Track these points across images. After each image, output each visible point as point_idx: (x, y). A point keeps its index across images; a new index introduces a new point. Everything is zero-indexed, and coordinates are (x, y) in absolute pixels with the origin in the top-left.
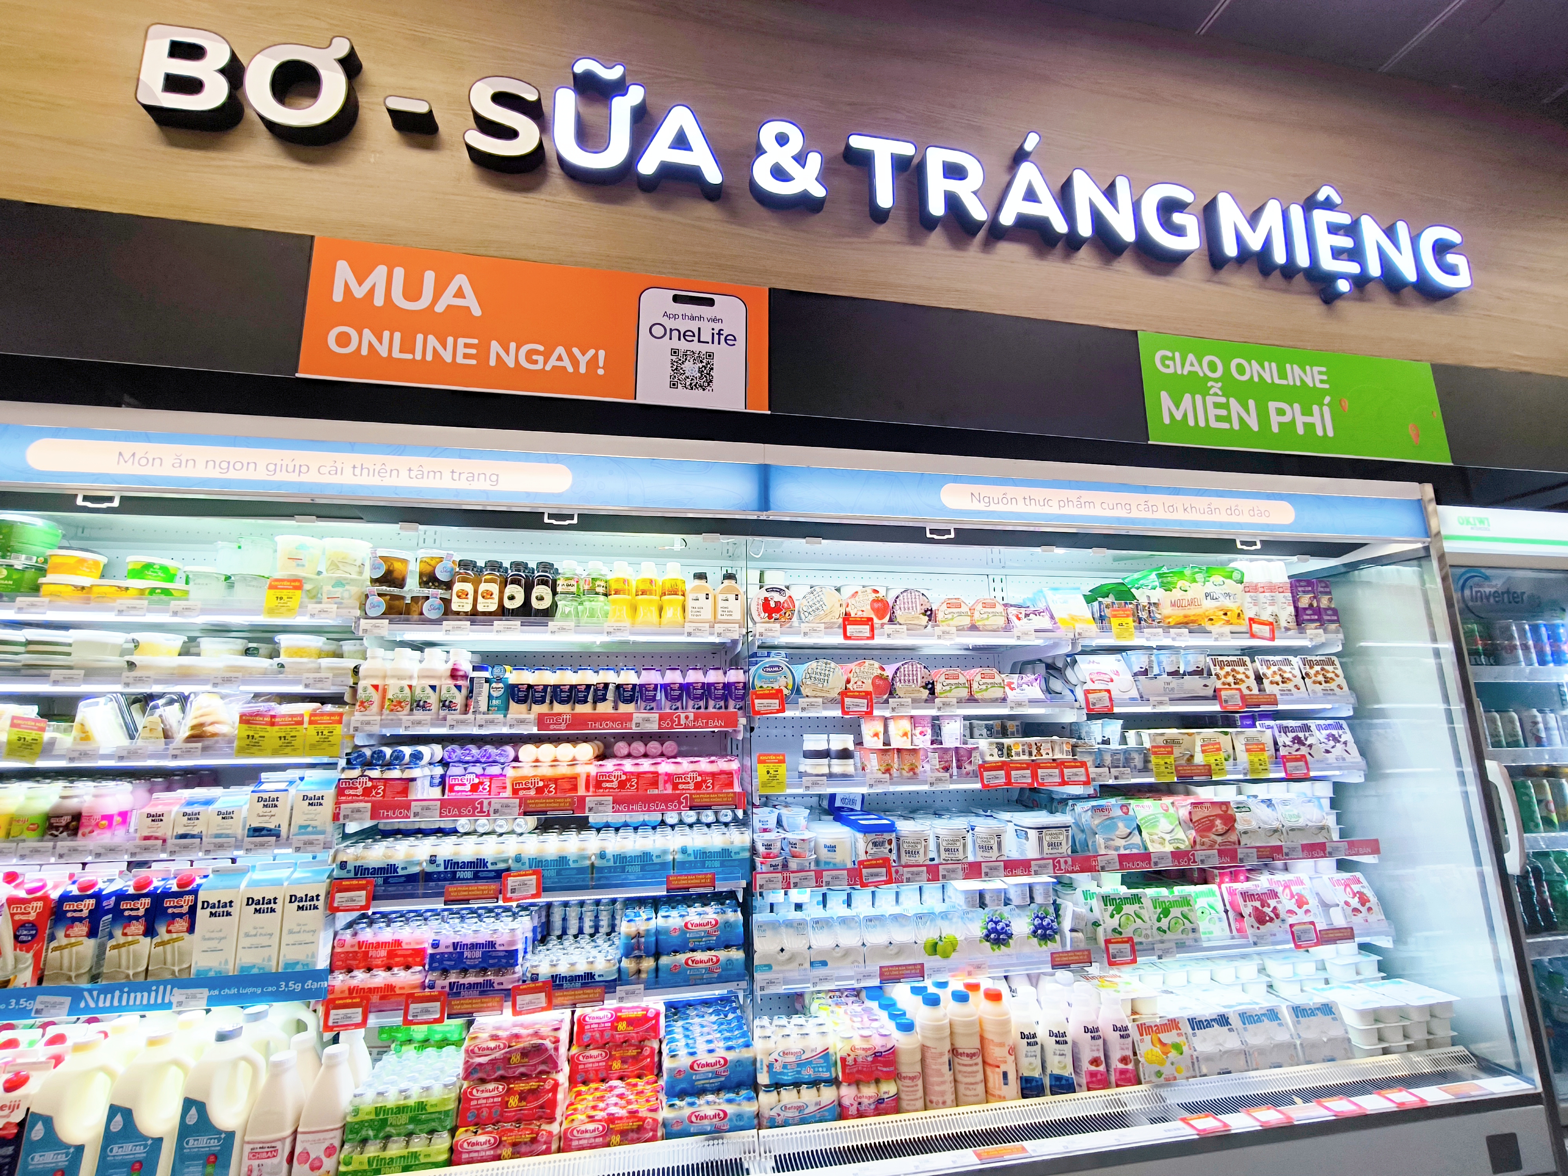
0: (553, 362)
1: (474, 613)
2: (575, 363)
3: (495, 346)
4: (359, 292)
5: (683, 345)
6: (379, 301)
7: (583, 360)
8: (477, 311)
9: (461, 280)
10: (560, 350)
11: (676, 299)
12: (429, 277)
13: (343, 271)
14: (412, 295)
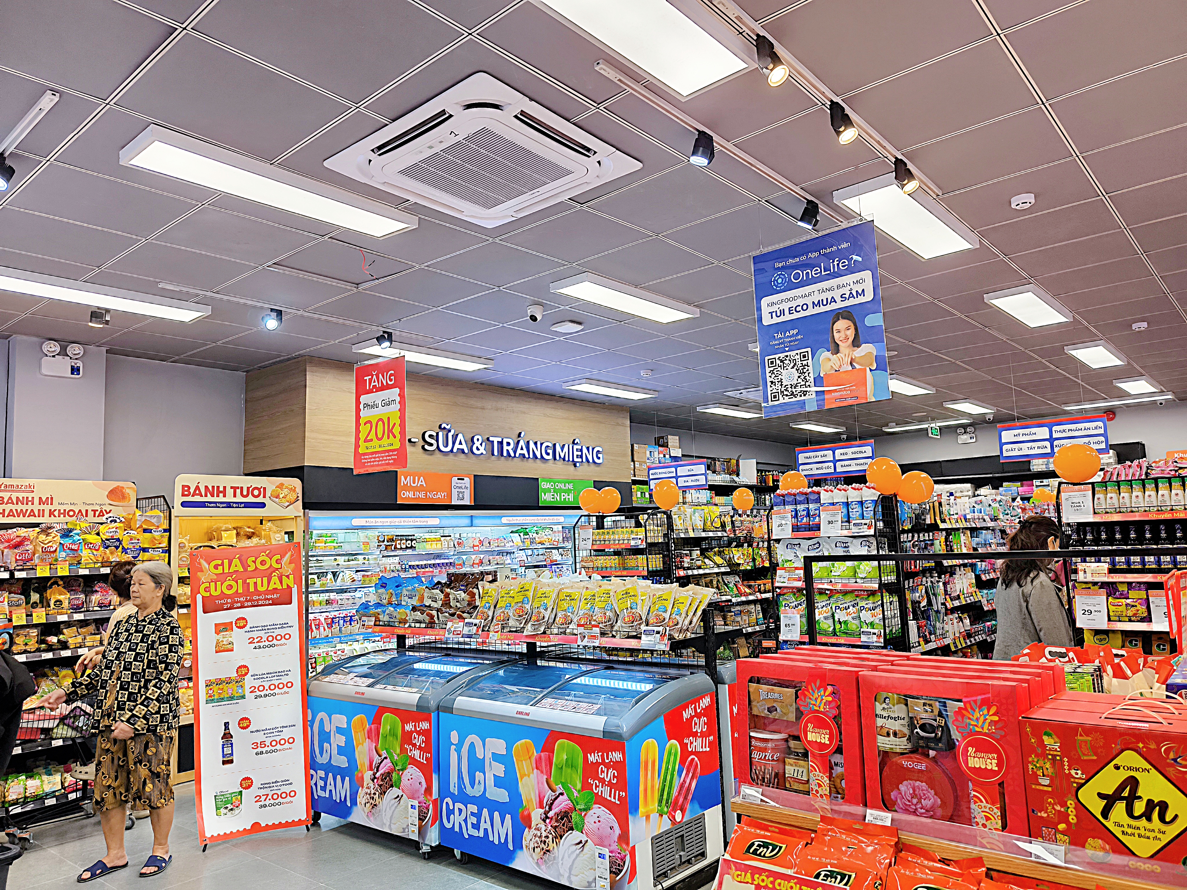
0: (438, 496)
1: (401, 548)
2: (442, 496)
3: (428, 493)
4: (405, 483)
5: (459, 491)
6: (408, 485)
8: (424, 485)
9: (422, 478)
10: (439, 493)
11: (459, 479)
12: (417, 478)
13: (402, 477)
14: (414, 483)
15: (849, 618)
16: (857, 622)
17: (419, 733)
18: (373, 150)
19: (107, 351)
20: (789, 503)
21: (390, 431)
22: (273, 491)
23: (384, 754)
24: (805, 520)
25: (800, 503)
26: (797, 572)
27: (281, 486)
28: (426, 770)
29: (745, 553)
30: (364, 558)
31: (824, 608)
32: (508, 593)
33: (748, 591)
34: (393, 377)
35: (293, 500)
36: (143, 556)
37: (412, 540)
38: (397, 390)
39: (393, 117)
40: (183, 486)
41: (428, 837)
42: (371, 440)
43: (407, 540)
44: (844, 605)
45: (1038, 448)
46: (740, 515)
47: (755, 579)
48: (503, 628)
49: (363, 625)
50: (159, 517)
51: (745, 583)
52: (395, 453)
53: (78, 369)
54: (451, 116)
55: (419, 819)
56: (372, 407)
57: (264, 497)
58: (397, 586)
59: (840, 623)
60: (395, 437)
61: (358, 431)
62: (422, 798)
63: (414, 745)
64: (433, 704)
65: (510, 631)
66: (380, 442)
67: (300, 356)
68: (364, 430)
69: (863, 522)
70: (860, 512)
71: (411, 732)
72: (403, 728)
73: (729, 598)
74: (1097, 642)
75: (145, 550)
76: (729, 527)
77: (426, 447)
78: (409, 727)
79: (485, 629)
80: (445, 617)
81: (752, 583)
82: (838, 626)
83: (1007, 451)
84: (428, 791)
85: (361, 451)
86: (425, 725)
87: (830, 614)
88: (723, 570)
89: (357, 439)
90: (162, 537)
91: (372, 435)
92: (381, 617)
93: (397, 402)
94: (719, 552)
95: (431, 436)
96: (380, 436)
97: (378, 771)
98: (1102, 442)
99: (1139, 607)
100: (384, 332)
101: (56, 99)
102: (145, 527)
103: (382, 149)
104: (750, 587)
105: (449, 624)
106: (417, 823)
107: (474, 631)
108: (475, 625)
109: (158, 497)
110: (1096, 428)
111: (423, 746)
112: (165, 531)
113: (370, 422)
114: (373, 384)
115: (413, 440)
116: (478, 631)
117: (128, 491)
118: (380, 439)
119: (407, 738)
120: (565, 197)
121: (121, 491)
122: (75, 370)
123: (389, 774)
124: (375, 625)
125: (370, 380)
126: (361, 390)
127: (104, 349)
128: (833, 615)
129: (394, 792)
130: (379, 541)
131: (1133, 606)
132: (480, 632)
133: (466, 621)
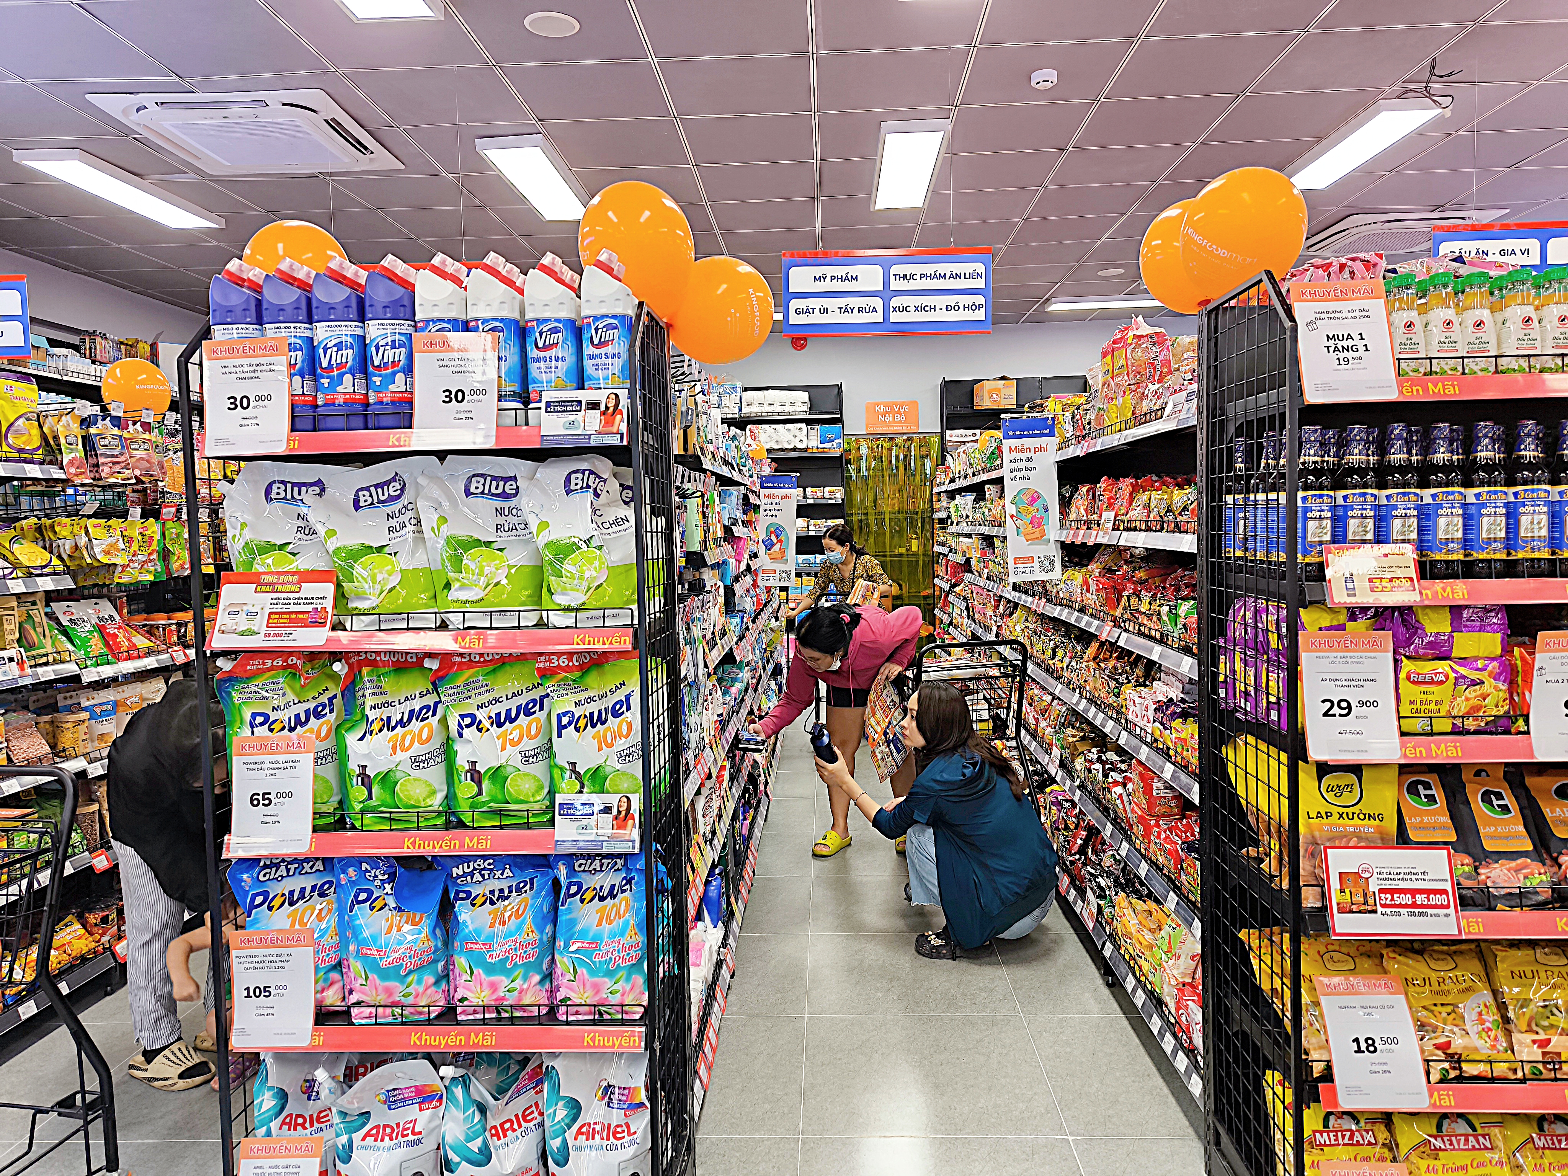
15: (511, 757)
16: (538, 769)
20: (281, 315)
24: (347, 385)
25: (330, 313)
26: (310, 589)
29: (135, 533)
31: (415, 725)
33: (142, 642)
44: (493, 710)
45: (860, 310)
46: (117, 422)
47: (170, 609)
51: (139, 620)
59: (476, 776)
69: (585, 396)
70: (571, 359)
73: (71, 668)
74: (1330, 796)
76: (71, 454)
81: (160, 620)
82: (466, 790)
83: (798, 312)
87: (436, 743)
88: (46, 584)
94: (39, 529)
98: (980, 306)
99: (1490, 685)
104: (150, 632)
110: (971, 276)
128: (447, 751)
131: (1474, 683)
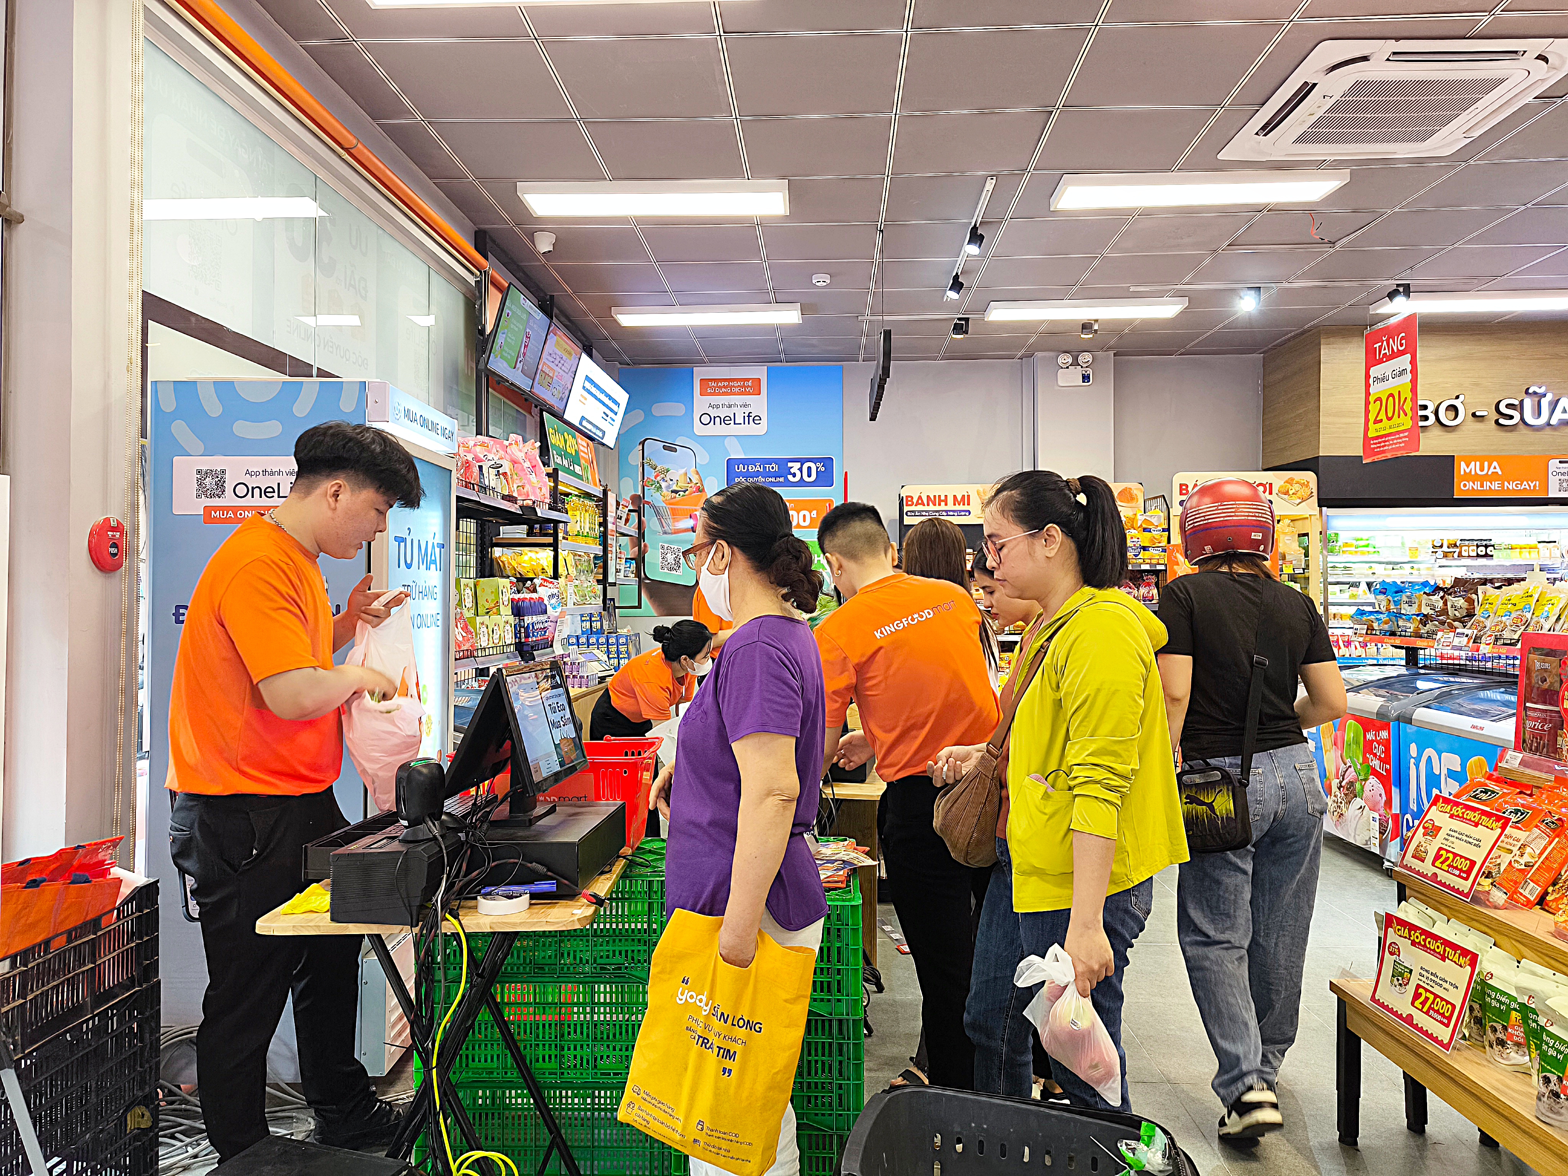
0: (1523, 487)
1: (1469, 556)
2: (1530, 486)
3: (1506, 484)
4: (1468, 471)
5: (1563, 477)
6: (1473, 473)
7: (1532, 485)
8: (1500, 473)
9: (1495, 464)
10: (1525, 483)
11: (1560, 462)
12: (1486, 464)
13: (1463, 464)
14: (1482, 470)
17: (1379, 743)
18: (1257, 134)
19: (1115, 355)
21: (1401, 408)
22: (1282, 487)
23: (1348, 761)
27: (1290, 481)
28: (1385, 781)
30: (1412, 568)
32: (1509, 600)
34: (1403, 341)
35: (1306, 496)
36: (1144, 555)
37: (1486, 547)
38: (1408, 356)
39: (1261, 101)
40: (1181, 485)
41: (1387, 852)
42: (1381, 421)
43: (1478, 546)
48: (1496, 640)
49: (1356, 634)
50: (1159, 517)
52: (1406, 434)
53: (1089, 377)
54: (1315, 85)
55: (1380, 832)
56: (1383, 380)
57: (1271, 493)
58: (1396, 592)
60: (1406, 415)
61: (1367, 412)
62: (1382, 811)
63: (1375, 755)
64: (1394, 714)
65: (1505, 644)
66: (1391, 423)
67: (1315, 327)
68: (1374, 408)
71: (1372, 741)
72: (1365, 736)
75: (1145, 548)
77: (1502, 421)
78: (1370, 736)
79: (1477, 640)
80: (1435, 625)
84: (1389, 803)
85: (1371, 434)
86: (1384, 734)
89: (1367, 420)
90: (1161, 536)
91: (1382, 416)
92: (1375, 625)
93: (1409, 371)
95: (1508, 406)
96: (1390, 415)
97: (1343, 779)
100: (1398, 285)
101: (994, 181)
102: (1144, 526)
103: (1268, 128)
105: (1440, 634)
106: (1378, 836)
107: (1465, 643)
108: (1467, 636)
109: (1156, 497)
111: (1383, 756)
112: (1164, 530)
113: (1379, 399)
114: (1383, 352)
115: (1478, 414)
116: (1468, 642)
117: (1135, 492)
118: (1389, 419)
119: (1368, 747)
120: (1529, 99)
121: (1130, 493)
122: (1086, 378)
123: (1351, 784)
124: (1367, 634)
125: (1380, 347)
126: (1372, 360)
127: (1112, 353)
129: (1358, 802)
130: (1434, 547)
132: (1471, 644)
133: (1458, 631)
